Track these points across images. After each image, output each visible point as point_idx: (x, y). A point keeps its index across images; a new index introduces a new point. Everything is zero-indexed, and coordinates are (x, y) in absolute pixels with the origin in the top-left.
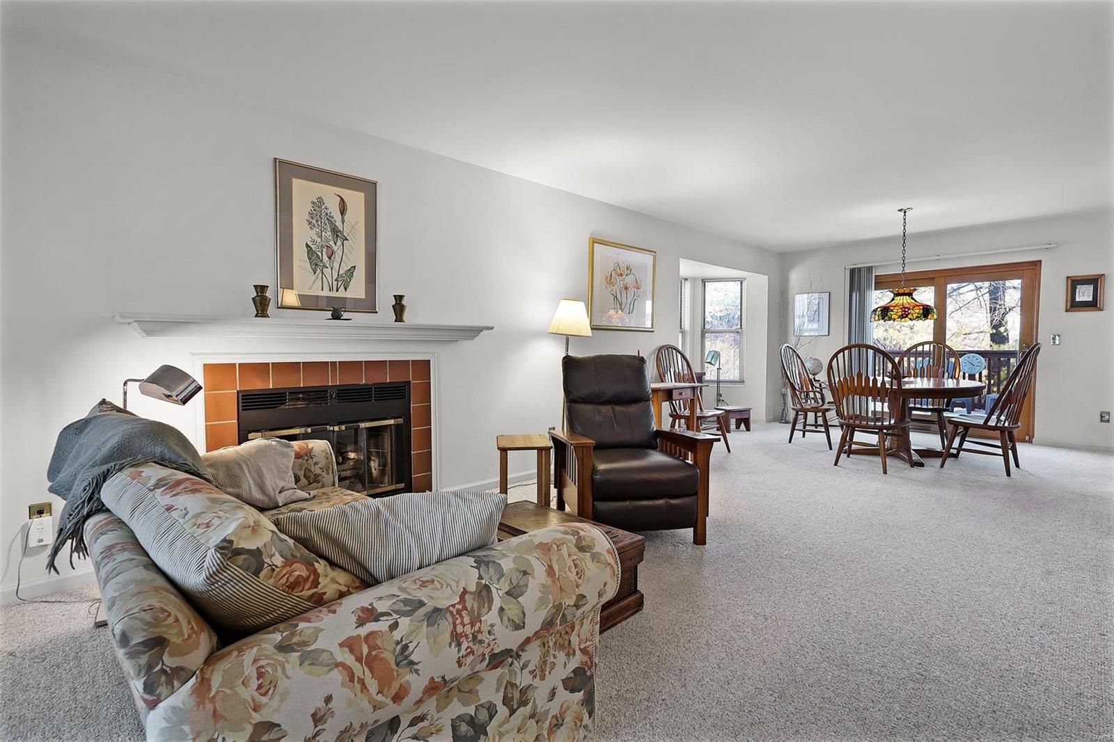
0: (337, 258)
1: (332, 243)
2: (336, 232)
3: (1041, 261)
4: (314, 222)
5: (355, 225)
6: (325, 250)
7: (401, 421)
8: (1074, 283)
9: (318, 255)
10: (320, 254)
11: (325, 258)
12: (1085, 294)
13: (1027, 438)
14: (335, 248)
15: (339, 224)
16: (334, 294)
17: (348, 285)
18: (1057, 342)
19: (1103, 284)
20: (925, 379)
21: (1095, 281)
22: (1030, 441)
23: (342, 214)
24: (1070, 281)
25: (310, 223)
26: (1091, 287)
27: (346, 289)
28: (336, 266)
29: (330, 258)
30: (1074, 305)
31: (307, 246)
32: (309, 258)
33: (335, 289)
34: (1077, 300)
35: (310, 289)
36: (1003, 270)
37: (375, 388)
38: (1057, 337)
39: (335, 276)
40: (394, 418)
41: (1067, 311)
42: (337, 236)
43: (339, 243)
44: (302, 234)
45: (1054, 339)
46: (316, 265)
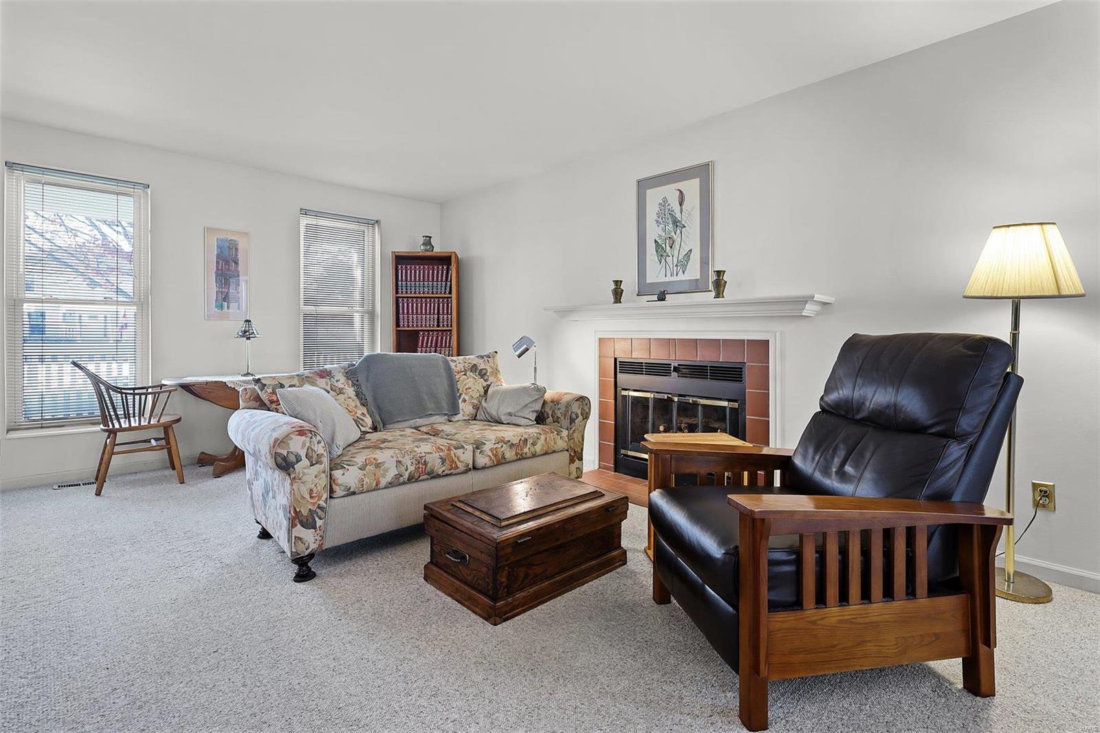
0: (677, 246)
1: (673, 234)
2: (676, 223)
4: (660, 220)
5: (692, 210)
6: (667, 241)
7: (736, 405)
9: (662, 247)
10: (664, 246)
11: (668, 248)
14: (675, 237)
15: (678, 216)
16: (675, 278)
17: (686, 269)
23: (681, 205)
25: (657, 222)
27: (684, 272)
28: (676, 253)
29: (671, 247)
31: (656, 241)
32: (657, 251)
33: (675, 274)
35: (657, 277)
37: (710, 367)
39: (675, 263)
40: (729, 400)
42: (677, 226)
43: (678, 232)
44: (654, 232)
46: (662, 256)
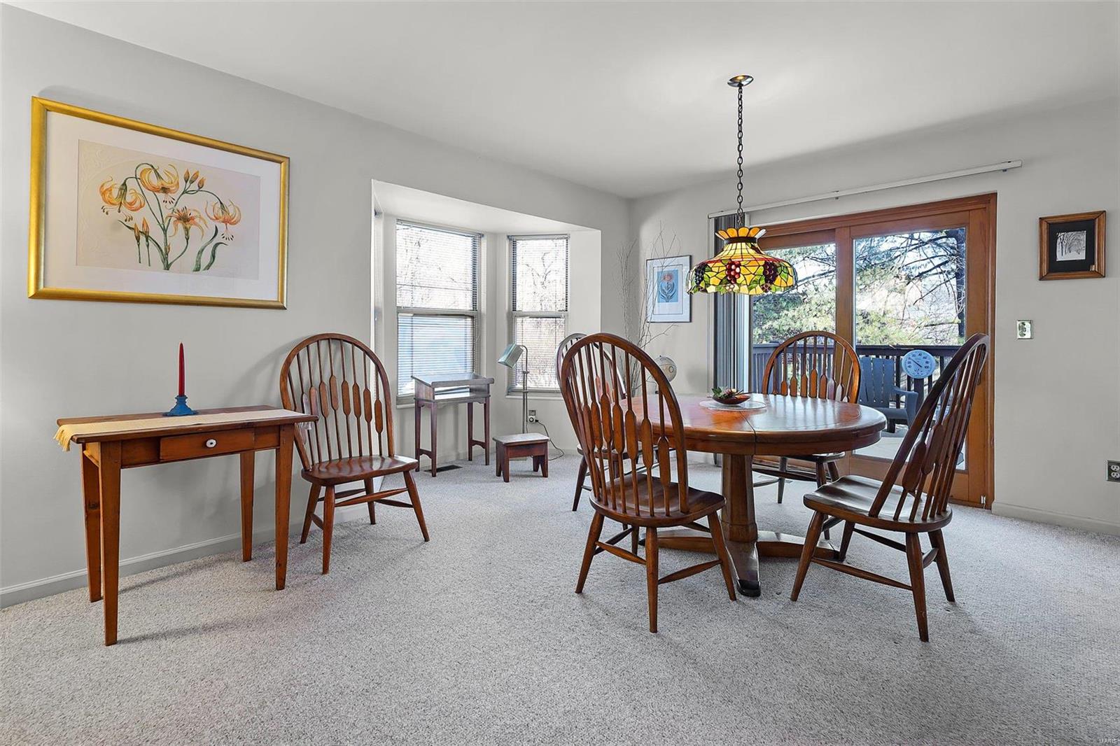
3: (995, 194)
8: (1053, 229)
12: (1071, 249)
13: (983, 500)
18: (1028, 335)
19: (1103, 230)
20: (799, 398)
21: (1089, 225)
22: (988, 507)
24: (1045, 226)
26: (1083, 236)
30: (1054, 269)
34: (1060, 258)
36: (938, 212)
38: (1028, 325)
41: (1042, 278)
45: (1022, 328)
